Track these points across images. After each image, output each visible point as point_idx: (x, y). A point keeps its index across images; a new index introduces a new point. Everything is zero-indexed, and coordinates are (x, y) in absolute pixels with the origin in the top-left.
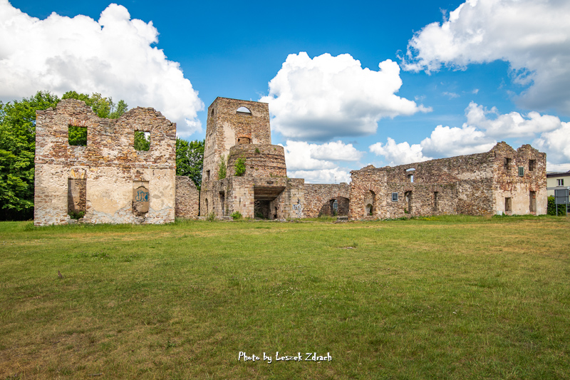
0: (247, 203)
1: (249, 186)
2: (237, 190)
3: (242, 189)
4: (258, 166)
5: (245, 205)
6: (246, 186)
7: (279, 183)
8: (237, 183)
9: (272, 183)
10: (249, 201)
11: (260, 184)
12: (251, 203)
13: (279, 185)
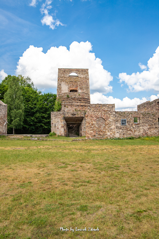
0: (60, 127)
1: (60, 117)
2: (53, 119)
3: (56, 119)
4: (68, 105)
5: (58, 128)
6: (59, 117)
7: (79, 115)
8: (54, 116)
9: (75, 115)
10: (61, 126)
11: (67, 115)
12: (62, 127)
13: (79, 116)
